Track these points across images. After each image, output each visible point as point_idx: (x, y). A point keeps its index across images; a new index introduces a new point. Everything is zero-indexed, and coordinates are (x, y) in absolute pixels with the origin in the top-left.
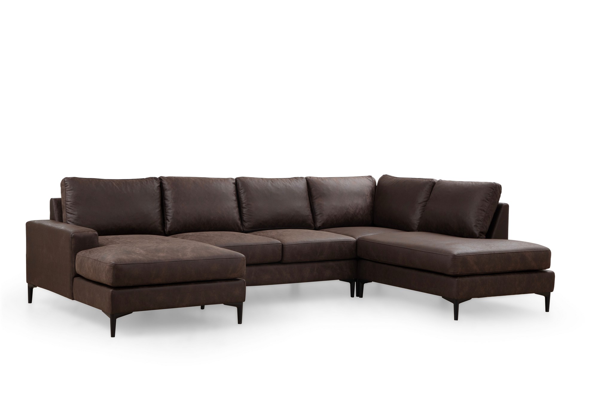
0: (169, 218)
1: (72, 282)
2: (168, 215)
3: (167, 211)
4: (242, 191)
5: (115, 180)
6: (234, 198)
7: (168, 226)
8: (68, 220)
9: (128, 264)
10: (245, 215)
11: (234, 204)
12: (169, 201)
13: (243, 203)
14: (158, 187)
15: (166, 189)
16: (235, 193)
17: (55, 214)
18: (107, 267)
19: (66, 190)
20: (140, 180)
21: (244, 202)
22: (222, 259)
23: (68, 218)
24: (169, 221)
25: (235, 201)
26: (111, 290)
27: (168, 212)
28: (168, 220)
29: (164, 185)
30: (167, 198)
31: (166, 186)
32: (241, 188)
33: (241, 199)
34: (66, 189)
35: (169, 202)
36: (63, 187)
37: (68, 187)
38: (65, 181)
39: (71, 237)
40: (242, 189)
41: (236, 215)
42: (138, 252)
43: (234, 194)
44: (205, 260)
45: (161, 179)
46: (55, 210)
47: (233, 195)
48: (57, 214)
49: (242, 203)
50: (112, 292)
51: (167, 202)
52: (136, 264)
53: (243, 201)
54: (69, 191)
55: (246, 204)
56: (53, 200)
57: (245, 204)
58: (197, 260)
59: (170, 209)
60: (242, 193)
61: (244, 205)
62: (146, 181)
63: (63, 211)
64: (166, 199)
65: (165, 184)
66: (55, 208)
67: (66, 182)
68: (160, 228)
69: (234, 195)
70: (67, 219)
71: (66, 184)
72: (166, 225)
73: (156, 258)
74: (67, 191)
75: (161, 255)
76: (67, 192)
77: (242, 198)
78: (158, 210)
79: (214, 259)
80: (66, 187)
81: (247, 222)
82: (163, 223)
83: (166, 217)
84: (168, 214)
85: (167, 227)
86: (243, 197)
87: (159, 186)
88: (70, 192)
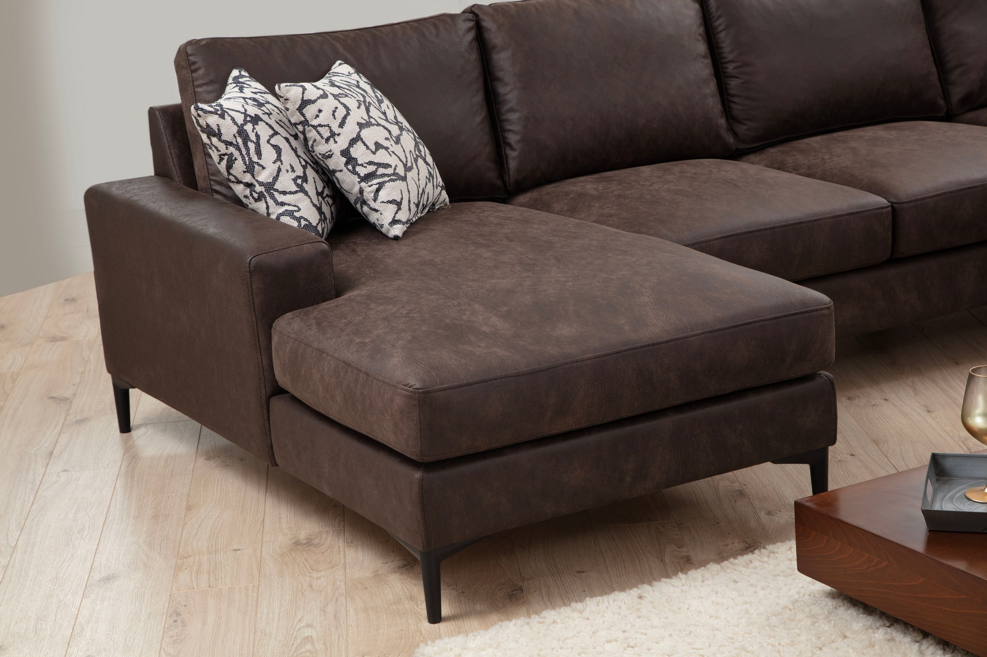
0: (513, 138)
1: (265, 411)
2: (509, 130)
3: (504, 117)
4: (720, 23)
5: (338, 35)
6: (701, 47)
7: (513, 164)
8: (213, 180)
9: (468, 385)
10: (736, 100)
11: (703, 69)
12: (506, 84)
13: (726, 63)
14: (471, 42)
15: (495, 47)
16: (701, 30)
17: (171, 160)
18: (398, 400)
19: (196, 83)
20: (415, 24)
21: (730, 57)
22: (763, 320)
23: (213, 175)
24: (512, 149)
25: (704, 57)
26: (418, 475)
27: (507, 120)
28: (509, 145)
29: (486, 34)
30: (500, 74)
31: (495, 36)
32: (718, 14)
33: (720, 48)
34: (197, 80)
35: (509, 88)
36: (184, 72)
37: (201, 72)
38: (188, 55)
39: (248, 269)
40: (719, 17)
41: (713, 104)
42: (485, 329)
43: (700, 35)
44: (708, 332)
45: (474, 13)
46: (167, 144)
47: (697, 40)
48: (175, 160)
49: (724, 61)
50: (422, 480)
51: (502, 90)
52: (491, 380)
53: (725, 55)
54: (205, 88)
55: (738, 64)
56: (157, 113)
57: (734, 65)
58: (683, 338)
59: (512, 110)
60: (720, 28)
61: (730, 68)
62: (435, 26)
63: (193, 150)
64: (498, 79)
65: (488, 30)
66: (166, 140)
67: (192, 58)
68: (491, 175)
69: (700, 38)
70: (212, 177)
71: (194, 63)
72: (507, 163)
73: (552, 351)
74: (199, 86)
75: (565, 330)
76: (198, 90)
77: (723, 45)
78: (478, 119)
79: (738, 326)
80: (194, 75)
81: (744, 122)
82: (500, 159)
83: (504, 138)
84: (509, 127)
85: (508, 168)
86: (725, 40)
87: (473, 39)
88: (210, 88)
